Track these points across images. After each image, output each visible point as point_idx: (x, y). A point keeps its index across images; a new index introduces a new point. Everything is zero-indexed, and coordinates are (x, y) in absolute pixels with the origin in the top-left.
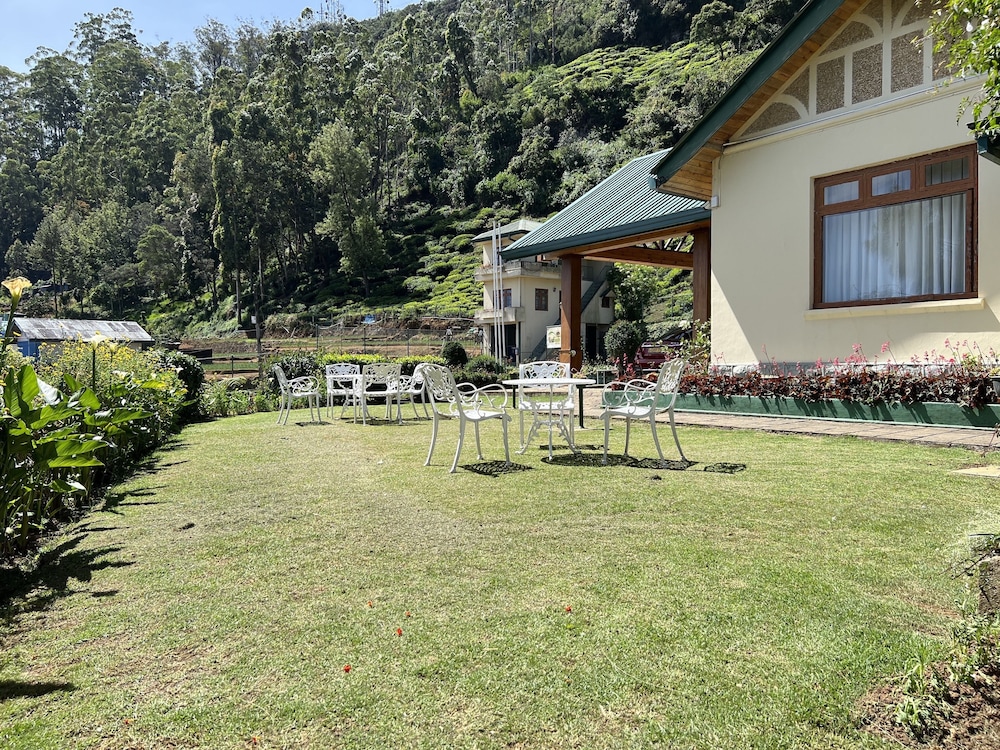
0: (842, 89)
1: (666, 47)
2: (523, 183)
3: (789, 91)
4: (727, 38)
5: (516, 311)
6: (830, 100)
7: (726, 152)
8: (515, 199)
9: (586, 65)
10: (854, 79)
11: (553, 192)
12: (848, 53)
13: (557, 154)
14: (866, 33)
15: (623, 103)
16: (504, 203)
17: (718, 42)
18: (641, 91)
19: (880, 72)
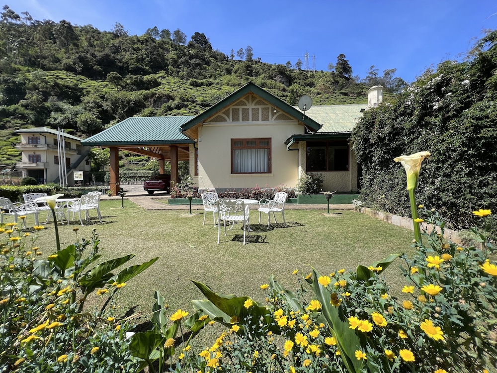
0: (239, 116)
1: (96, 79)
2: (28, 112)
3: (224, 113)
4: (119, 85)
5: (44, 164)
6: (235, 119)
7: (204, 125)
8: (23, 117)
9: (59, 75)
10: (242, 115)
11: (46, 118)
12: (241, 108)
13: (47, 104)
14: (245, 104)
15: (79, 94)
16: (17, 118)
17: (117, 85)
18: (87, 91)
19: (249, 115)
